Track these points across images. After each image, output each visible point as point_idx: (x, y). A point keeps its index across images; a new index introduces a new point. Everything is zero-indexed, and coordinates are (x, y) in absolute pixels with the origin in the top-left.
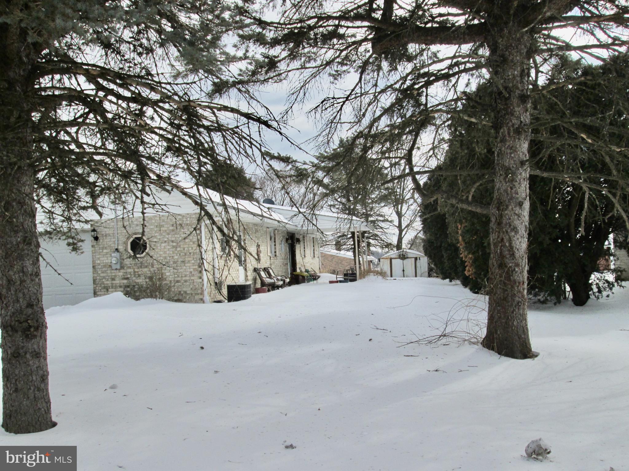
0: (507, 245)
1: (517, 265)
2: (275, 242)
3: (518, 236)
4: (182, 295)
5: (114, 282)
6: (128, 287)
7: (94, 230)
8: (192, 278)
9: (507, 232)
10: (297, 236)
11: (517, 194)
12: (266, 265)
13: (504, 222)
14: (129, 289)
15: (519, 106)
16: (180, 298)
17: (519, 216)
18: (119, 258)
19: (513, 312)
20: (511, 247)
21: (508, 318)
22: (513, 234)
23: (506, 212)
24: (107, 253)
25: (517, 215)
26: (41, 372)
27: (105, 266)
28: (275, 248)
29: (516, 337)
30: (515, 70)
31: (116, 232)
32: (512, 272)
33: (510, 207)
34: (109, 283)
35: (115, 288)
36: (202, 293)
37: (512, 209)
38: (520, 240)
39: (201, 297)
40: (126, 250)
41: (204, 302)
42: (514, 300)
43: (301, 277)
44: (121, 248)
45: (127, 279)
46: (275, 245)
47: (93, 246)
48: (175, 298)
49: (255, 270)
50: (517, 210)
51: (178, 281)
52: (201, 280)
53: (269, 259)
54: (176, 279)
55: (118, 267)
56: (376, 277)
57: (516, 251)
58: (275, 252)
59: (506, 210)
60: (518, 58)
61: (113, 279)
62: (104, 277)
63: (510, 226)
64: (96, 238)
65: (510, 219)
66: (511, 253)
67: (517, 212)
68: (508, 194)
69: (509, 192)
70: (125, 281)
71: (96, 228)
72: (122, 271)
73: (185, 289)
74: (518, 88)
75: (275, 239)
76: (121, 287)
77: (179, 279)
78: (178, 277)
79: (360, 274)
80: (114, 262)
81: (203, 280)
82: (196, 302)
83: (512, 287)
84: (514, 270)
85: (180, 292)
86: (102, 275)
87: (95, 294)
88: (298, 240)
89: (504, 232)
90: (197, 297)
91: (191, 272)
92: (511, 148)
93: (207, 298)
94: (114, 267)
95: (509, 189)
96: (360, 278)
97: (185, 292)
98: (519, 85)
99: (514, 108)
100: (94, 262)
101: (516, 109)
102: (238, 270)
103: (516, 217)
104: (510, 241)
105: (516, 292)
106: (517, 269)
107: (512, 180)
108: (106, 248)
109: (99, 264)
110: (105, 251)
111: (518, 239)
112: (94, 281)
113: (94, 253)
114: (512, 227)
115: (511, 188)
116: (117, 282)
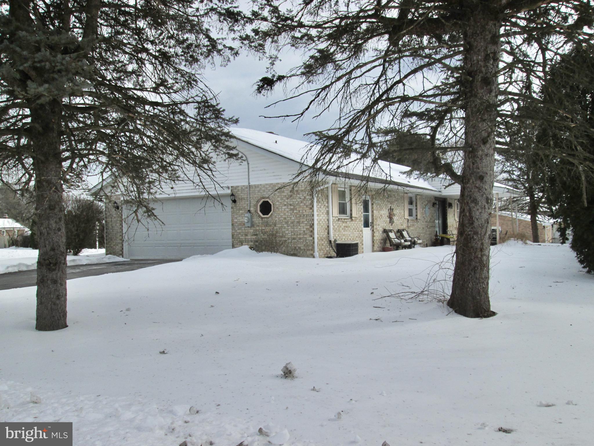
0: (468, 214)
1: (476, 233)
2: (416, 206)
3: (478, 207)
4: (297, 250)
5: (247, 237)
6: (257, 241)
7: (232, 195)
8: (305, 236)
9: (468, 203)
10: (449, 201)
11: (479, 169)
12: (401, 227)
13: (466, 195)
14: (257, 244)
15: (482, 88)
16: (296, 252)
17: (479, 189)
18: (250, 217)
19: (469, 276)
20: (471, 217)
21: (464, 280)
22: (473, 205)
23: (468, 185)
24: (242, 214)
25: (477, 187)
27: (240, 224)
28: (417, 212)
29: (470, 298)
30: (479, 55)
31: (249, 196)
32: (471, 239)
33: (471, 181)
34: (243, 237)
35: (247, 242)
36: (313, 249)
37: (473, 182)
38: (480, 211)
39: (312, 252)
40: (256, 211)
41: (314, 257)
42: (470, 265)
44: (252, 209)
45: (256, 235)
46: (416, 209)
47: (232, 208)
48: (292, 253)
49: (385, 231)
50: (478, 183)
51: (294, 239)
52: (311, 238)
53: (406, 221)
54: (293, 236)
55: (250, 225)
57: (475, 220)
58: (416, 215)
59: (468, 183)
60: (482, 44)
61: (246, 235)
62: (240, 233)
63: (471, 197)
64: (234, 201)
65: (471, 191)
66: (471, 222)
67: (477, 185)
68: (470, 169)
69: (471, 167)
70: (254, 237)
71: (234, 193)
72: (252, 228)
73: (299, 246)
74: (481, 72)
75: (416, 203)
76: (251, 241)
77: (295, 236)
78: (294, 235)
79: (500, 238)
80: (246, 221)
81: (314, 238)
82: (308, 256)
83: (470, 253)
84: (473, 237)
85: (295, 247)
86: (238, 231)
87: (233, 247)
88: (450, 205)
89: (465, 203)
90: (308, 252)
91: (304, 231)
92: (474, 128)
93: (316, 254)
94: (247, 225)
95: (471, 164)
96: (500, 243)
97: (300, 248)
98: (483, 69)
99: (477, 90)
100: (232, 220)
101: (479, 91)
102: (362, 231)
103: (477, 190)
104: (470, 211)
105: (473, 258)
106: (475, 237)
107: (475, 156)
108: (241, 210)
109: (236, 222)
110: (241, 212)
111: (478, 210)
112: (233, 236)
113: (233, 213)
114: (472, 199)
115: (473, 164)
116: (249, 237)
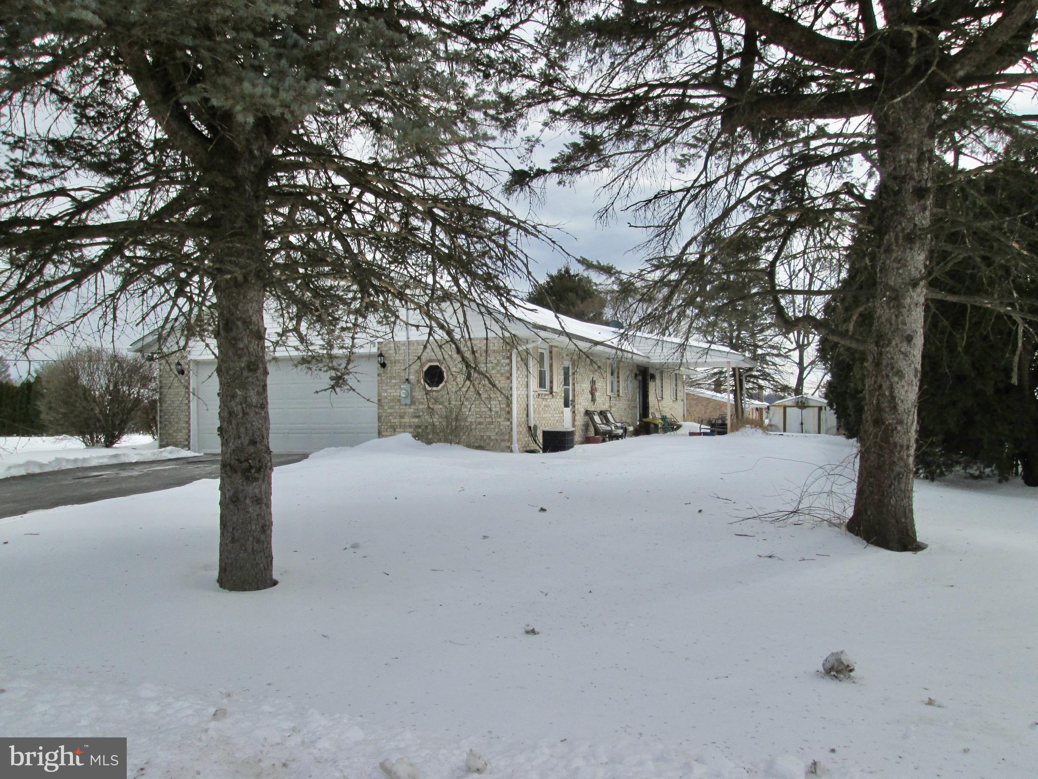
0: (887, 393)
1: (900, 422)
2: (618, 377)
3: (903, 383)
4: (485, 440)
5: (403, 420)
6: (419, 427)
7: (381, 355)
8: (499, 420)
9: (888, 376)
10: (651, 371)
11: (905, 324)
12: (604, 408)
13: (884, 363)
14: (420, 430)
15: (913, 203)
16: (482, 444)
17: (905, 355)
18: (409, 390)
19: (890, 486)
20: (893, 397)
21: (883, 494)
22: (896, 379)
23: (888, 349)
24: (395, 384)
25: (903, 353)
26: (262, 522)
27: (392, 401)
28: (618, 386)
29: (894, 521)
30: (910, 153)
31: (407, 358)
32: (892, 431)
33: (894, 343)
34: (396, 421)
35: (404, 428)
36: (510, 440)
37: (897, 345)
38: (906, 388)
39: (508, 444)
40: (419, 381)
41: (511, 451)
42: (893, 471)
43: (652, 426)
44: (412, 378)
45: (419, 417)
46: (618, 382)
47: (379, 375)
48: (476, 445)
49: (588, 413)
50: (904, 347)
51: (480, 423)
52: (508, 423)
53: (608, 399)
54: (478, 420)
55: (409, 402)
56: (754, 430)
57: (899, 402)
58: (618, 391)
59: (888, 345)
60: (915, 136)
61: (402, 417)
62: (391, 414)
63: (893, 368)
64: (383, 365)
65: (893, 358)
66: (892, 405)
67: (903, 350)
68: (891, 324)
69: (893, 322)
70: (416, 420)
71: (383, 353)
72: (413, 407)
73: (488, 434)
74: (912, 178)
75: (618, 373)
76: (410, 427)
77: (482, 420)
78: (481, 417)
79: (732, 426)
80: (403, 395)
81: (511, 423)
82: (502, 451)
83: (892, 452)
84: (896, 428)
85: (482, 437)
86: (389, 411)
87: (380, 434)
88: (653, 377)
89: (883, 377)
90: (503, 444)
91: (497, 412)
92: (899, 261)
93: (515, 446)
94: (403, 402)
95: (893, 317)
96: (732, 431)
97: (489, 437)
98: (916, 174)
99: (905, 206)
100: (379, 394)
101: (909, 207)
102: (562, 413)
103: (901, 356)
104: (891, 388)
105: (896, 459)
106: (899, 428)
107: (899, 306)
108: (394, 378)
109: (386, 398)
110: (393, 381)
111: (903, 386)
112: (379, 418)
113: (380, 383)
114: (895, 370)
115: (897, 316)
116: (406, 420)
